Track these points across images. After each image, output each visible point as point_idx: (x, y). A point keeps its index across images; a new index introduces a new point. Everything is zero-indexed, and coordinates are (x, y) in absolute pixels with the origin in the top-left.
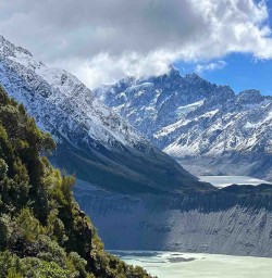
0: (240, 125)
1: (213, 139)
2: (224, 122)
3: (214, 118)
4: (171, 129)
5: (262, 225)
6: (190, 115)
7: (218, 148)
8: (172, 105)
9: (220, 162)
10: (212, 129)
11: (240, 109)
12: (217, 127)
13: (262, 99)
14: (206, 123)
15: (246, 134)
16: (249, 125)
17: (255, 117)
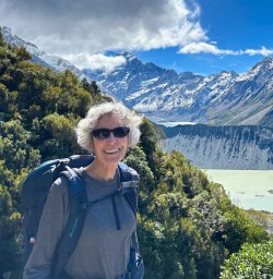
0: (182, 91)
1: (165, 100)
2: (172, 90)
3: (165, 88)
4: (137, 94)
5: (197, 146)
6: (150, 86)
7: (169, 106)
8: (138, 81)
9: (171, 114)
10: (164, 95)
11: (181, 83)
12: (167, 93)
13: (195, 77)
14: (160, 91)
15: (186, 97)
16: (187, 92)
17: (191, 87)
